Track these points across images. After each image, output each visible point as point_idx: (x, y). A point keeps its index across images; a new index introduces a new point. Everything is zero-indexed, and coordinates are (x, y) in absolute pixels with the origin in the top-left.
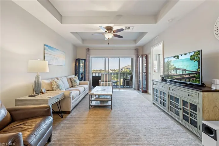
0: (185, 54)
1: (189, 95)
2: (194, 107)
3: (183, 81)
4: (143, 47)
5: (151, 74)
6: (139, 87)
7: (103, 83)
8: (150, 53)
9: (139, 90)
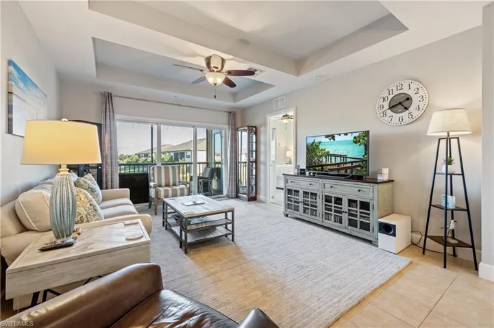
0: (346, 134)
1: (359, 191)
2: (365, 206)
3: (343, 172)
4: (244, 110)
5: (265, 164)
6: (237, 191)
7: (168, 191)
8: (265, 124)
9: (237, 197)
